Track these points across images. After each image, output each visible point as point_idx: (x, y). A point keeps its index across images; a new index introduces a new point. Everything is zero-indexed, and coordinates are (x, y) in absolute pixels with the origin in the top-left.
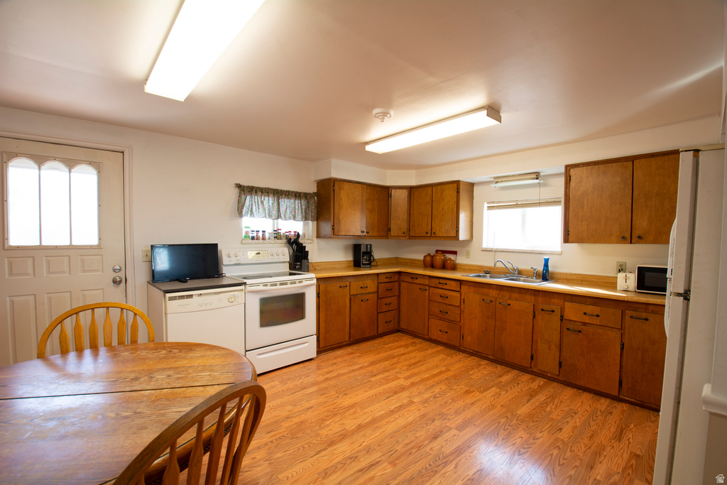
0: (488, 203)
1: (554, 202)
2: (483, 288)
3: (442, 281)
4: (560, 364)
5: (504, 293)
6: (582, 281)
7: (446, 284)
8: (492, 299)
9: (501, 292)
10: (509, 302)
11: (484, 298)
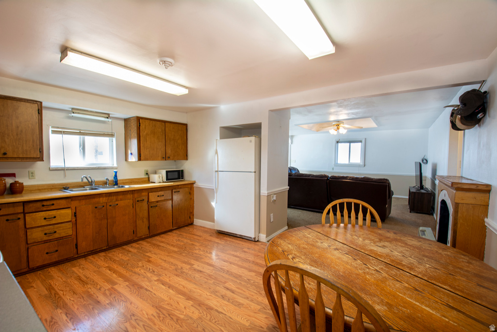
0: (52, 127)
1: (108, 134)
2: (94, 198)
3: (45, 203)
4: (149, 228)
5: (112, 197)
6: (131, 182)
7: (53, 204)
8: (104, 204)
9: (110, 198)
10: (117, 203)
11: (96, 206)
